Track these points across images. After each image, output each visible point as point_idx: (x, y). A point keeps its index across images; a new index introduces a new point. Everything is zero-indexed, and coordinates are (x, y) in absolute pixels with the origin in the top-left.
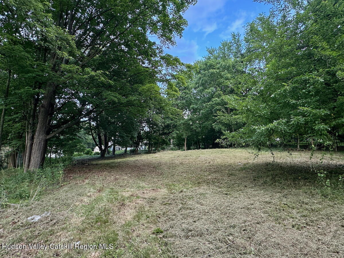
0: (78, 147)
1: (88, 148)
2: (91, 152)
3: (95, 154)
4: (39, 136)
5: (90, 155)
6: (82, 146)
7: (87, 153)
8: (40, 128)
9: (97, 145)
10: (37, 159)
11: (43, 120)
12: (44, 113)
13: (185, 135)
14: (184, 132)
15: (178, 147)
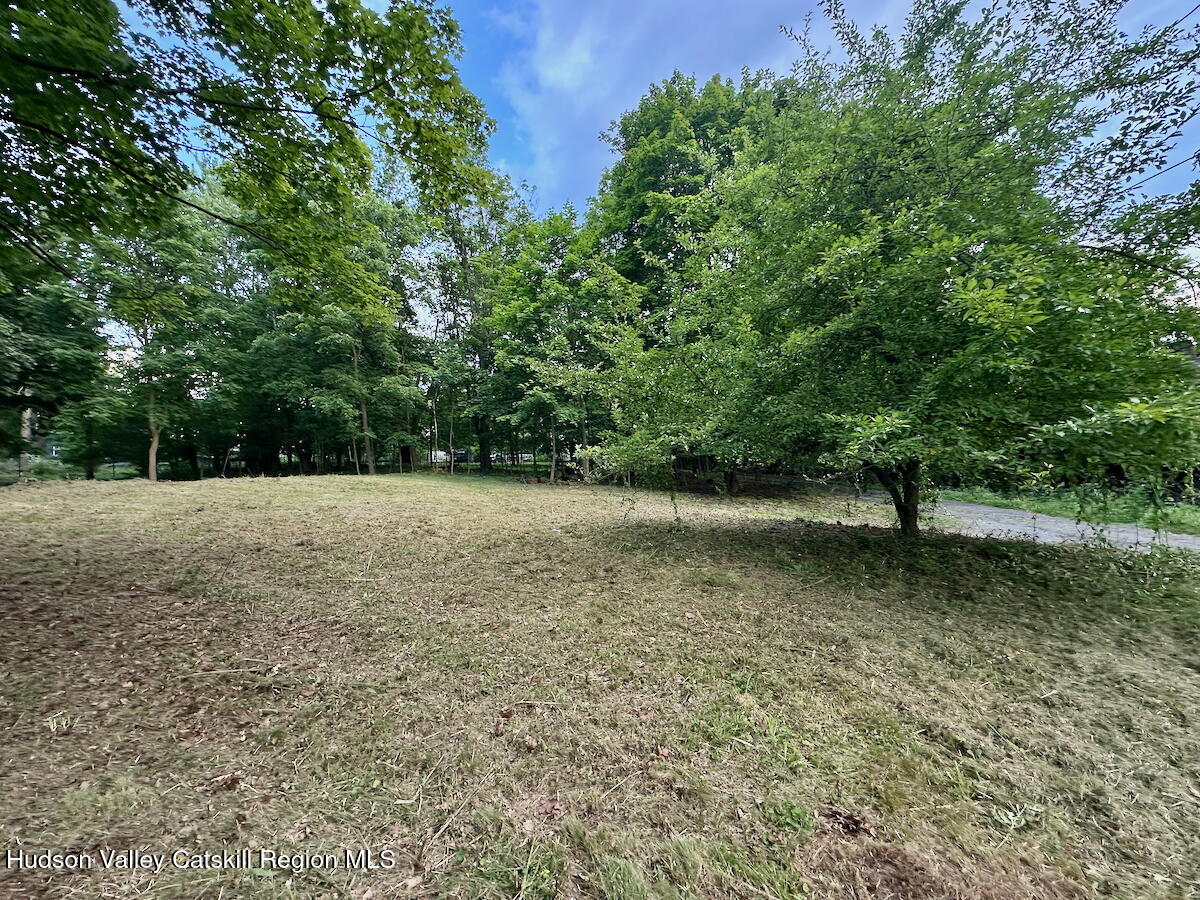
13: (156, 419)
14: (151, 406)
15: (86, 462)
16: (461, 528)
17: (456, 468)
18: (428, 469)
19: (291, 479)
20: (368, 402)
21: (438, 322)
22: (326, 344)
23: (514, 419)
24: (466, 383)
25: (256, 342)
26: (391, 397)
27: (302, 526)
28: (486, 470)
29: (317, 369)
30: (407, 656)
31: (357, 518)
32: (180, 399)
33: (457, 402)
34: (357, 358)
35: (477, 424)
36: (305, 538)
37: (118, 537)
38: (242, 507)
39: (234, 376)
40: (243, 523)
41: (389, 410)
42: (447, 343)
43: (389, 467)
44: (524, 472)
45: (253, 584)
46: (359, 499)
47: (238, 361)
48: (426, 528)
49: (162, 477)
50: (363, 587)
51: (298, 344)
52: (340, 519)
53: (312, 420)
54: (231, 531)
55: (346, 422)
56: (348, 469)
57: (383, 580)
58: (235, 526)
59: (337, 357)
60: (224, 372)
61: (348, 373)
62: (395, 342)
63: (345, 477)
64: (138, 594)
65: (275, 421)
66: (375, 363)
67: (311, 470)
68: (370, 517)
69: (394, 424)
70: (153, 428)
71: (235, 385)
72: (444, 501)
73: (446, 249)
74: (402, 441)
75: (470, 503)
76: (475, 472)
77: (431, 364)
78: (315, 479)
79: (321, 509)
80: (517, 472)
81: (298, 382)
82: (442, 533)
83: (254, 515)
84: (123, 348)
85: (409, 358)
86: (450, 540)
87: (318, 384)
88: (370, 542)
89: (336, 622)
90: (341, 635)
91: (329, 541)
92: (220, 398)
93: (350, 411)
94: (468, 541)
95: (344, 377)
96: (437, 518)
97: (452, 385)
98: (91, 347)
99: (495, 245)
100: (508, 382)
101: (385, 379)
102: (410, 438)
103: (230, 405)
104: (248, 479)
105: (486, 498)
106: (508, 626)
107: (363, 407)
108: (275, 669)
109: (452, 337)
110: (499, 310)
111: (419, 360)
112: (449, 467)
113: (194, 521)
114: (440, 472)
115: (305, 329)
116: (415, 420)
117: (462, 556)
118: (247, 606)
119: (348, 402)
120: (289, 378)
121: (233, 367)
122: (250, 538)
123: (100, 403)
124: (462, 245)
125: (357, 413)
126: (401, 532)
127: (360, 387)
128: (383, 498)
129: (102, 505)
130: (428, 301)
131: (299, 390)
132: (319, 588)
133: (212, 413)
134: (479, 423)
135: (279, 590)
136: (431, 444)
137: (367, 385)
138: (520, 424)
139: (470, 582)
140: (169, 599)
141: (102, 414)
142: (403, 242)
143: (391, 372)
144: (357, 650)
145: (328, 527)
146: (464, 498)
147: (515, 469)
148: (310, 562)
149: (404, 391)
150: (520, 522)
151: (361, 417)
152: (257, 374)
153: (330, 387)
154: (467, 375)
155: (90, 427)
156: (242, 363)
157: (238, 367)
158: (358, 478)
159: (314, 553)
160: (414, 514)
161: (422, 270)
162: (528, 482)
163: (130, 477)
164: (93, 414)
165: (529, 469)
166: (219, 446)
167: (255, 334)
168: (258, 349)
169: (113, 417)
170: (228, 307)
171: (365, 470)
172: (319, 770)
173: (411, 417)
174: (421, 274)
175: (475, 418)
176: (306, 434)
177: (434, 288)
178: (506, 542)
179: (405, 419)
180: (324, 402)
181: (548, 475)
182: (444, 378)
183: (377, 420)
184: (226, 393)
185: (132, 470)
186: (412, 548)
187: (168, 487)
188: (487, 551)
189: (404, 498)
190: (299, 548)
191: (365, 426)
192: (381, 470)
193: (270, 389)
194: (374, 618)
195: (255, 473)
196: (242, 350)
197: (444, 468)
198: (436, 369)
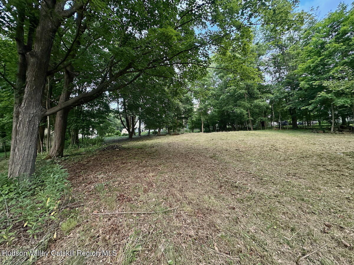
0: (109, 129)
1: (117, 130)
2: (120, 133)
3: (123, 135)
4: (27, 108)
5: (120, 136)
6: (112, 128)
7: (117, 134)
8: (30, 95)
9: (125, 127)
10: (27, 151)
11: (35, 80)
12: (36, 67)
13: (203, 119)
14: (202, 116)
15: (192, 129)
16: (288, 149)
17: (282, 128)
18: (271, 128)
19: (230, 132)
20: (250, 109)
21: (273, 78)
22: (238, 94)
23: (310, 108)
24: (285, 97)
25: (221, 98)
26: (257, 106)
27: (236, 145)
28: (295, 128)
29: (235, 102)
30: (276, 190)
31: (250, 144)
32: (206, 114)
33: (281, 105)
34: (246, 96)
35: (290, 111)
36: (237, 148)
37: (200, 145)
38: (221, 139)
39: (217, 107)
40: (222, 143)
41: (257, 110)
42: (276, 85)
43: (257, 128)
44: (315, 129)
45: (227, 158)
46: (250, 138)
47: (217, 103)
48: (275, 148)
49: (204, 132)
50: (256, 164)
51: (230, 96)
52: (246, 143)
53: (235, 116)
54: (220, 145)
55: (244, 116)
56: (245, 129)
57: (262, 163)
58: (221, 144)
59: (241, 97)
60: (214, 106)
61: (244, 101)
62: (257, 89)
63: (244, 131)
64: (206, 158)
65: (225, 117)
66: (252, 96)
67: (234, 129)
68: (254, 144)
69: (258, 114)
70: (202, 121)
71: (217, 109)
72: (280, 139)
73: (276, 51)
74: (262, 120)
75: (291, 140)
76: (290, 129)
77: (271, 93)
78: (237, 132)
79: (240, 140)
80: (310, 129)
81: (231, 106)
82: (281, 150)
83: (224, 141)
84: (196, 105)
85: (263, 93)
86: (285, 152)
87: (236, 106)
88: (256, 151)
89: (251, 173)
90: (253, 177)
91: (244, 150)
92: (214, 113)
93: (245, 112)
94: (293, 154)
95: (243, 102)
96: (278, 145)
97: (280, 99)
98: (191, 106)
99: (297, 41)
100: (306, 93)
101: (255, 101)
102: (264, 119)
103: (216, 114)
104: (221, 132)
105: (298, 139)
106: (320, 190)
107: (249, 111)
108: (238, 182)
109: (279, 82)
110: (301, 66)
111: (266, 93)
112: (279, 127)
113: (212, 142)
114: (275, 129)
115: (232, 91)
116: (265, 112)
117: (291, 159)
118: (227, 164)
119: (244, 110)
120: (228, 105)
121: (216, 105)
122: (224, 147)
123: (194, 117)
124: (281, 47)
125: (247, 112)
126: (265, 149)
127: (247, 105)
128: (257, 137)
129: (196, 138)
130: (269, 72)
131: (231, 108)
132: (243, 162)
133: (212, 116)
134: (292, 111)
135: (234, 161)
136: (271, 120)
137: (250, 103)
138: (313, 109)
139: (297, 169)
140: (211, 160)
141: (194, 119)
142: (259, 55)
143: (257, 98)
144: (258, 183)
145: (243, 146)
146: (287, 138)
147: (310, 127)
148: (240, 155)
149: (262, 104)
150: (317, 149)
151: (248, 114)
152: (221, 106)
153: (239, 106)
154: (286, 94)
155: (193, 122)
156: (218, 104)
157: (217, 105)
158: (248, 132)
159: (240, 153)
160: (269, 143)
161: (267, 62)
162: (317, 132)
163: (199, 132)
164: (193, 119)
165: (317, 127)
166: (214, 124)
167: (220, 96)
168: (221, 99)
169: (196, 120)
170: (214, 90)
171: (250, 129)
172: (255, 215)
173: (264, 111)
174: (266, 63)
175: (290, 109)
176: (233, 120)
177: (271, 66)
178: (311, 156)
179: (262, 112)
180: (238, 110)
181: (330, 129)
182: (277, 97)
183: (253, 114)
184: (215, 111)
185: (199, 130)
186: (271, 154)
187: (206, 134)
188: (303, 159)
189: (264, 138)
190: (236, 151)
191: (250, 116)
192: (255, 129)
193: (224, 109)
194: (262, 174)
195: (222, 131)
196: (218, 100)
197: (277, 128)
198: (273, 94)
